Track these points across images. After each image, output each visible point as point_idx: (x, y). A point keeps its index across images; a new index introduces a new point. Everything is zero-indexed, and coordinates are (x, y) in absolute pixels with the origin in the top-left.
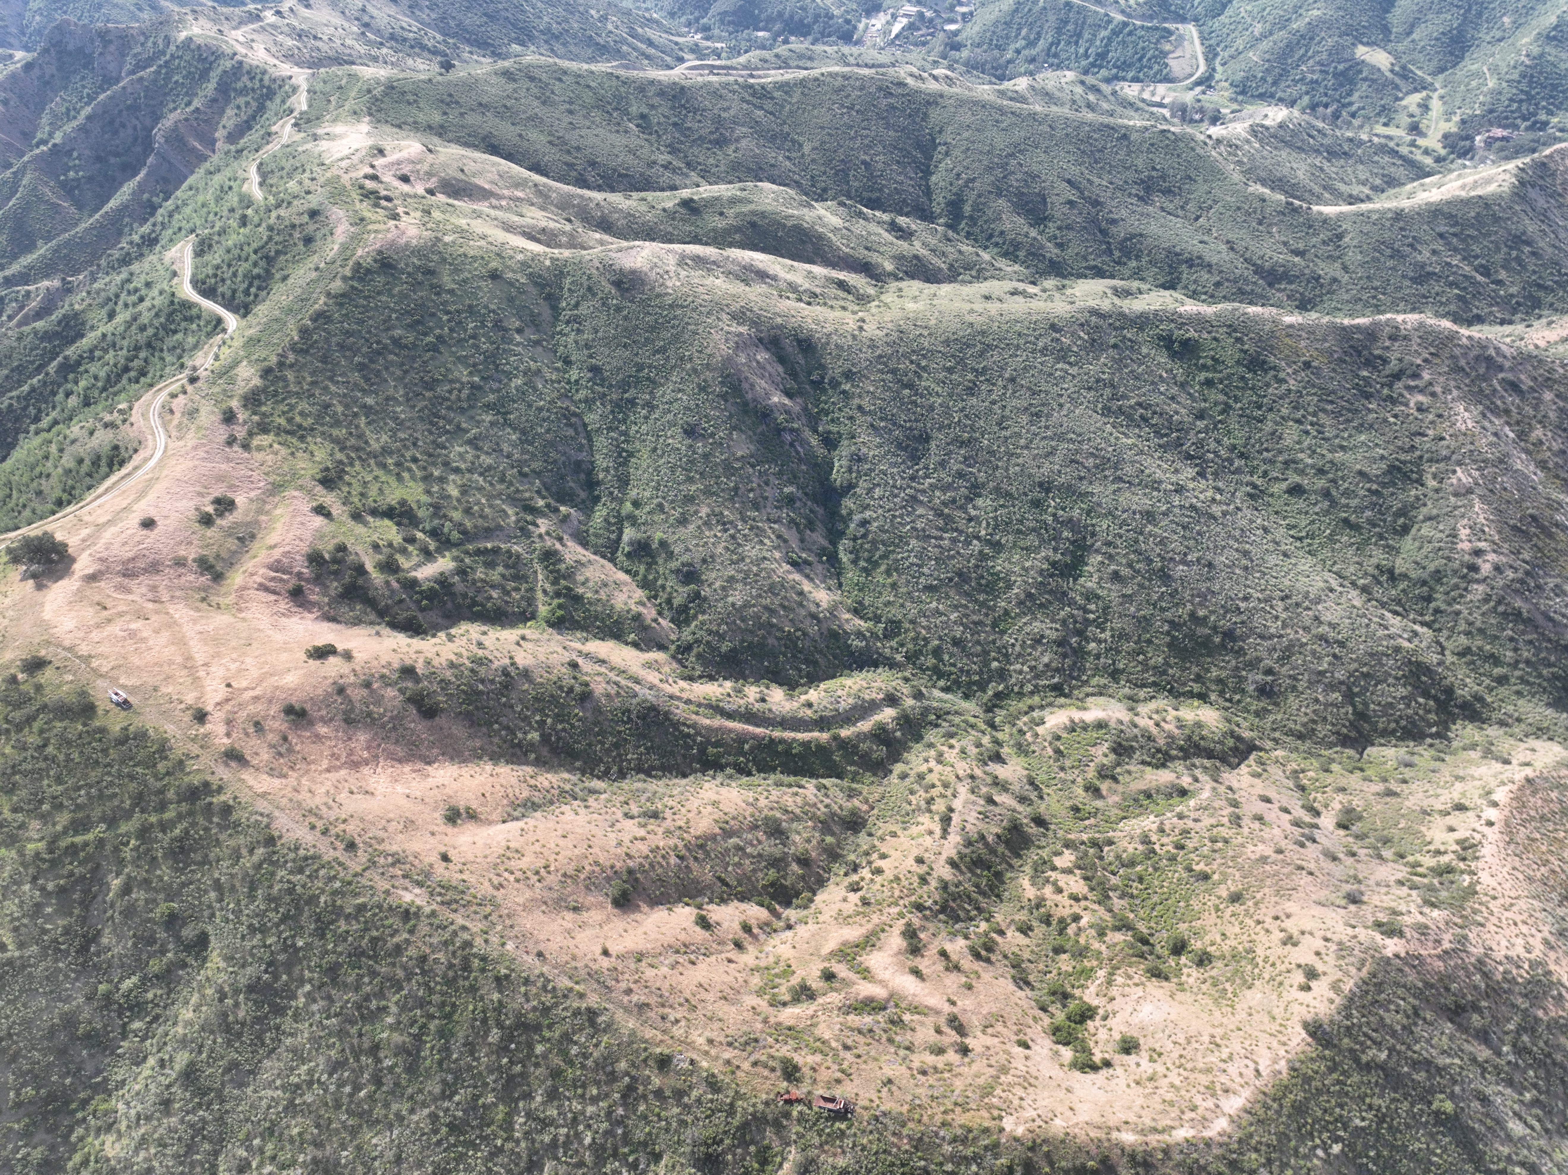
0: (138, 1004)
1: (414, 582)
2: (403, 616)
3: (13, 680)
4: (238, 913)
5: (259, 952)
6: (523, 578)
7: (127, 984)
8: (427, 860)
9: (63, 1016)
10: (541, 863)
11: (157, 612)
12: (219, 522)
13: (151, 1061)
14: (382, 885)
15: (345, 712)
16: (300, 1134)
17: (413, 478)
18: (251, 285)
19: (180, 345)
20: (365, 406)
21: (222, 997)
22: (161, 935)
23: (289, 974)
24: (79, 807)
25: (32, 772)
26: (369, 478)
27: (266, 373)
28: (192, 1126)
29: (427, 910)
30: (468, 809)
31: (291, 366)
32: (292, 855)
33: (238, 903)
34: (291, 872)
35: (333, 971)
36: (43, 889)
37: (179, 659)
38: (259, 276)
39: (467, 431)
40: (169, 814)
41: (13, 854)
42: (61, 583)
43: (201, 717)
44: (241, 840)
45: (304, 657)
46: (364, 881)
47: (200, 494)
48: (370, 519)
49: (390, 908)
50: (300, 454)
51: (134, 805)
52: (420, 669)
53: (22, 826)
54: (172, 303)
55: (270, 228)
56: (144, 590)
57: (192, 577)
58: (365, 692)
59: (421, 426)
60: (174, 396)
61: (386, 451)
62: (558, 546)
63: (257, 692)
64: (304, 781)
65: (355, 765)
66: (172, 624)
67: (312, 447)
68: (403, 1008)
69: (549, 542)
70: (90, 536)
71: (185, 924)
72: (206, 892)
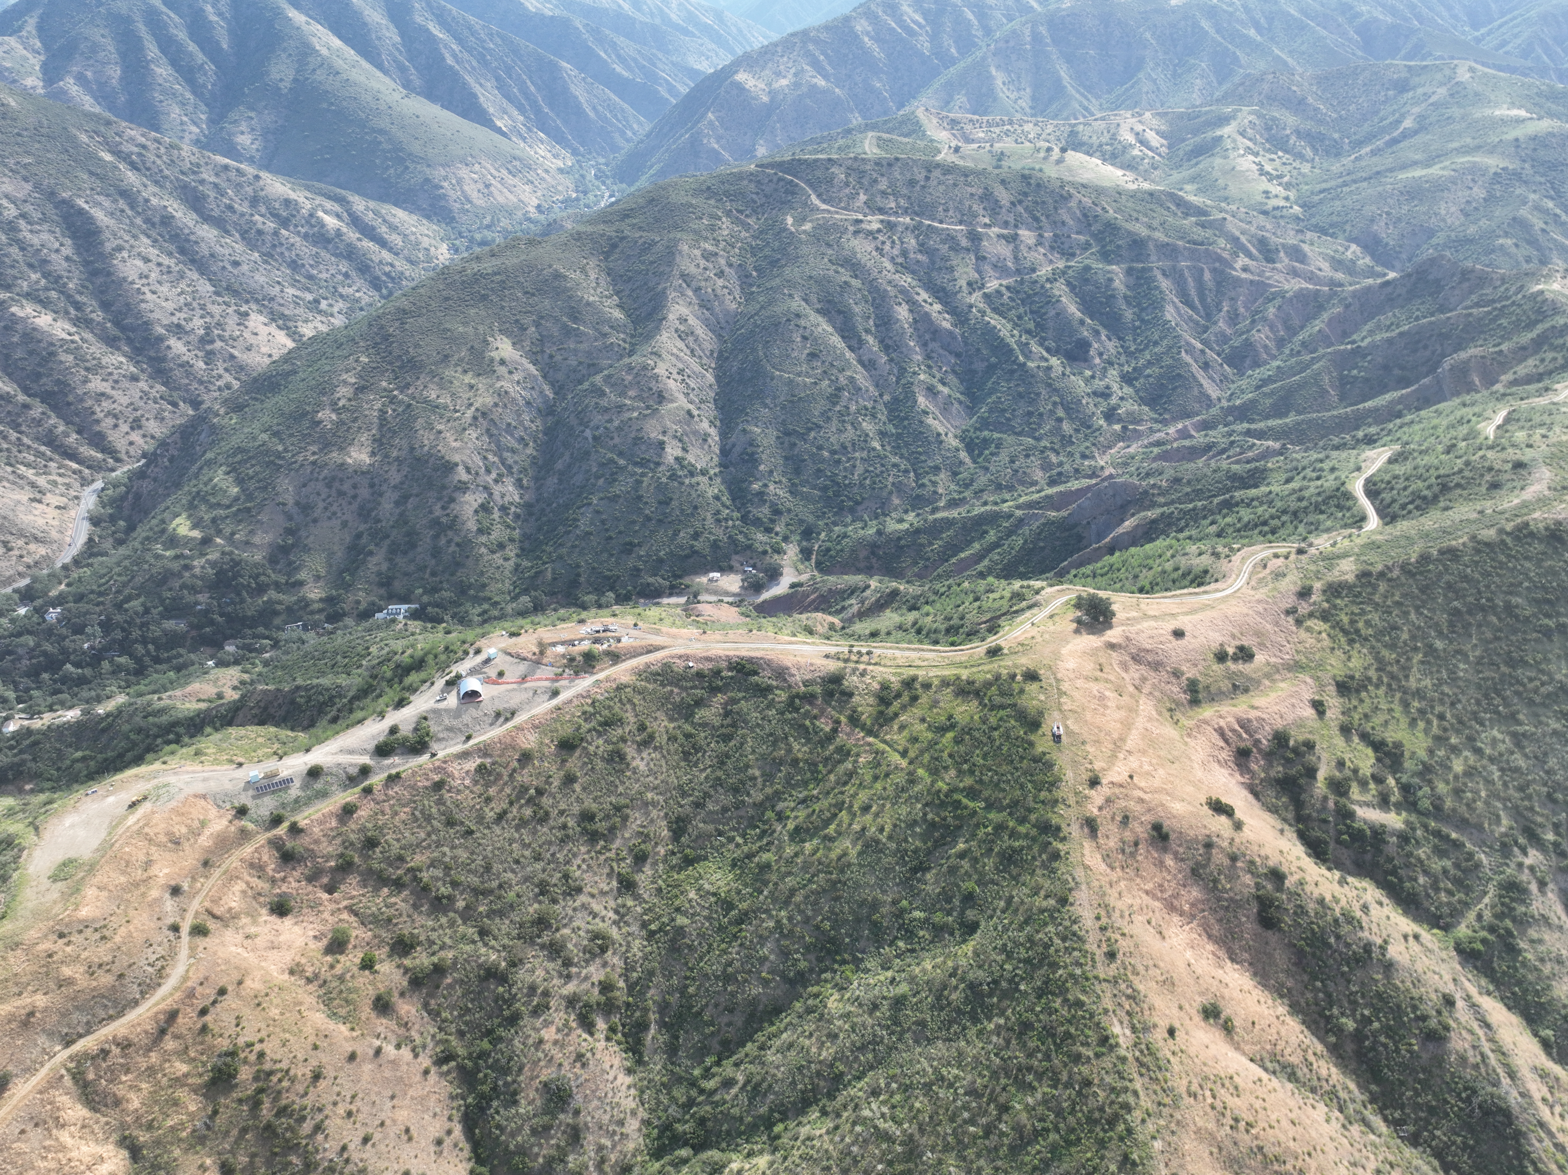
0: (912, 932)
1: (1351, 815)
2: (1317, 833)
3: (1013, 677)
4: (1006, 929)
5: (996, 968)
6: (1468, 890)
7: (917, 914)
8: (1156, 1019)
9: (875, 899)
10: (1247, 1116)
11: (1132, 696)
12: (1230, 664)
13: (889, 974)
14: (1107, 1002)
15: (1197, 864)
16: (919, 1111)
17: (1426, 731)
18: (1411, 502)
19: (1319, 523)
20: (1431, 646)
21: (953, 974)
22: (956, 902)
23: (999, 1001)
24: (981, 782)
25: (976, 740)
26: (1384, 706)
27: (1364, 575)
28: (875, 1035)
29: (1122, 1052)
30: (1228, 1020)
31: (1390, 580)
32: (1067, 923)
33: (1011, 923)
34: (1057, 934)
35: (1026, 1026)
36: (925, 814)
37: (1115, 736)
38: (1424, 498)
39: (1519, 723)
40: (1022, 829)
41: (929, 781)
42: (1091, 637)
43: (1094, 782)
44: (1047, 884)
45: (1204, 801)
46: (1098, 988)
47: (1233, 636)
48: (1356, 739)
49: (1098, 1024)
50: (1338, 653)
51: (1009, 806)
52: (1290, 882)
53: (946, 768)
54: (1338, 489)
55: (1467, 463)
56: (1137, 676)
57: (1176, 689)
58: (1227, 862)
59: (1472, 691)
60: (1276, 556)
61: (1419, 694)
62: (1534, 887)
63: (1146, 797)
64: (1122, 884)
65: (1171, 908)
66: (1133, 710)
67: (1354, 653)
68: (1045, 1102)
69: (1525, 876)
70: (1134, 618)
71: (973, 907)
72: (1000, 898)
